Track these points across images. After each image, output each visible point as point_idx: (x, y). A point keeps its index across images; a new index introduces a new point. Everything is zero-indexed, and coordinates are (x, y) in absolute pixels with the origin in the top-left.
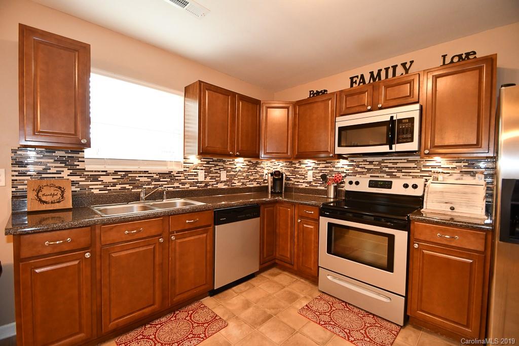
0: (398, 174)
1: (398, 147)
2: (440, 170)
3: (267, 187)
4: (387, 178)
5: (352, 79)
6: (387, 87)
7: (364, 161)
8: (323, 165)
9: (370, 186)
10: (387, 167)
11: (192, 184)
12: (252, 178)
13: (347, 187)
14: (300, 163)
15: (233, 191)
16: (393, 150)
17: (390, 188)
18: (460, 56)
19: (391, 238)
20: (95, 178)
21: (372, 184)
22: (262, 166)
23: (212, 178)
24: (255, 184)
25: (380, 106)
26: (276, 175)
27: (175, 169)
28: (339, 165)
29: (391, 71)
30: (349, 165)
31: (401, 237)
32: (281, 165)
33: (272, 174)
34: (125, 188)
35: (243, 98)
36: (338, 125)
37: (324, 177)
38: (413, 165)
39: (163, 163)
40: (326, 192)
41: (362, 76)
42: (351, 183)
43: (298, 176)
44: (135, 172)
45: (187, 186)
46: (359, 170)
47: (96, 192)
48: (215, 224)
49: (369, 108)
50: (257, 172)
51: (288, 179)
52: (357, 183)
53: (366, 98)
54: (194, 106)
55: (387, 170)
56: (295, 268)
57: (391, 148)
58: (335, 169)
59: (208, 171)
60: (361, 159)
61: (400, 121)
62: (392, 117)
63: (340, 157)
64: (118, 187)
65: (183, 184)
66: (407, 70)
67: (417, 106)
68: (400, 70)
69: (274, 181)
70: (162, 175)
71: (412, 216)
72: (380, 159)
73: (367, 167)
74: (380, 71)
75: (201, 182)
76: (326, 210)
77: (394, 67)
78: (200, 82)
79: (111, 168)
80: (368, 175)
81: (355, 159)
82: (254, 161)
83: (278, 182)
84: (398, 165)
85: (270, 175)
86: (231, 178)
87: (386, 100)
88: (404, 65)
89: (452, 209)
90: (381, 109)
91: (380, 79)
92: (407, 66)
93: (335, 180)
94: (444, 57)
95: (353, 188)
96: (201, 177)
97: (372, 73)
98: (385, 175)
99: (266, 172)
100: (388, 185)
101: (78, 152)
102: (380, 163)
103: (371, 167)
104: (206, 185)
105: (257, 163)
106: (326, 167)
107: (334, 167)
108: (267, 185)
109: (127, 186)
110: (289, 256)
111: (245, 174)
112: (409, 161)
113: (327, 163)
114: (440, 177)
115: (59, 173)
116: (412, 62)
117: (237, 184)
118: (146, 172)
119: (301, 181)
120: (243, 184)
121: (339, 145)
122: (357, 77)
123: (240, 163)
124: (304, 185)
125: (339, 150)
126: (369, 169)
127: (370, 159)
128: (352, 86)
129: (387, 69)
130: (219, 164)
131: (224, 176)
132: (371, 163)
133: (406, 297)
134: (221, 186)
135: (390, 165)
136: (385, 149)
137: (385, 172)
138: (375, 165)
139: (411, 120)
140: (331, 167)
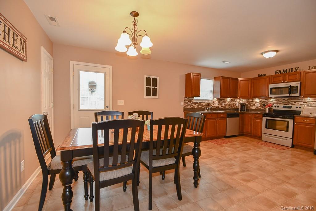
0: (294, 104)
1: (292, 95)
2: (310, 102)
3: (238, 109)
4: (290, 105)
5: (276, 71)
6: (289, 75)
8: (264, 101)
9: (283, 108)
10: (290, 101)
11: (215, 107)
12: (232, 105)
13: (274, 108)
14: (253, 100)
15: (226, 109)
16: (291, 96)
17: (291, 108)
19: (288, 122)
20: (195, 104)
21: (284, 107)
22: (236, 101)
23: (220, 105)
24: (233, 108)
25: (286, 81)
26: (243, 104)
27: (211, 102)
28: (271, 101)
29: (291, 70)
30: (275, 101)
31: (291, 122)
32: (244, 100)
33: (241, 104)
34: (200, 107)
35: (233, 79)
36: (270, 87)
37: (264, 105)
38: (300, 100)
39: (208, 100)
40: (265, 110)
41: (280, 71)
42: (275, 107)
43: (252, 105)
44: (203, 103)
45: (214, 107)
46: (279, 102)
47: (196, 107)
48: (227, 117)
49: (282, 82)
50: (234, 103)
51: (247, 106)
52: (278, 107)
53: (281, 78)
54: (219, 83)
55: (290, 102)
56: (252, 135)
57: (290, 95)
58: (269, 102)
59: (219, 103)
60: (280, 98)
61: (293, 87)
62: (290, 85)
63: (271, 98)
64: (199, 107)
65: (213, 106)
66: (296, 70)
67: (299, 82)
68: (294, 70)
69: (242, 106)
70: (208, 104)
71: (295, 116)
72: (288, 98)
73: (282, 101)
74: (287, 69)
75: (217, 106)
76: (265, 115)
77: (292, 69)
78: (221, 77)
79: (198, 102)
80: (283, 104)
81: (278, 98)
82: (233, 99)
83: (243, 107)
84: (295, 100)
85: (240, 104)
86: (226, 105)
87: (288, 80)
88: (295, 68)
89: (311, 114)
90: (286, 82)
91: (287, 72)
92: (297, 69)
93: (269, 106)
94: (309, 67)
95: (277, 108)
96: (217, 105)
97: (284, 70)
98: (289, 104)
99: (237, 103)
101: (193, 98)
102: (288, 100)
103: (284, 101)
104: (218, 107)
105: (234, 100)
106: (265, 101)
107: (268, 101)
108: (238, 108)
109: (201, 106)
110: (249, 131)
111: (230, 104)
112: (299, 99)
113: (265, 100)
114: (310, 105)
115: (190, 103)
116: (298, 68)
117: (228, 107)
118: (205, 103)
119: (254, 106)
120: (229, 107)
121: (271, 94)
122: (278, 71)
123: (228, 100)
124: (255, 108)
125: (270, 96)
127: (283, 98)
128: (276, 74)
129: (289, 69)
130: (222, 100)
131: (223, 105)
132: (284, 100)
133: (293, 139)
134: (222, 107)
135: (292, 101)
136: (288, 95)
137: (289, 103)
138: (285, 100)
139: (297, 87)
140: (267, 101)
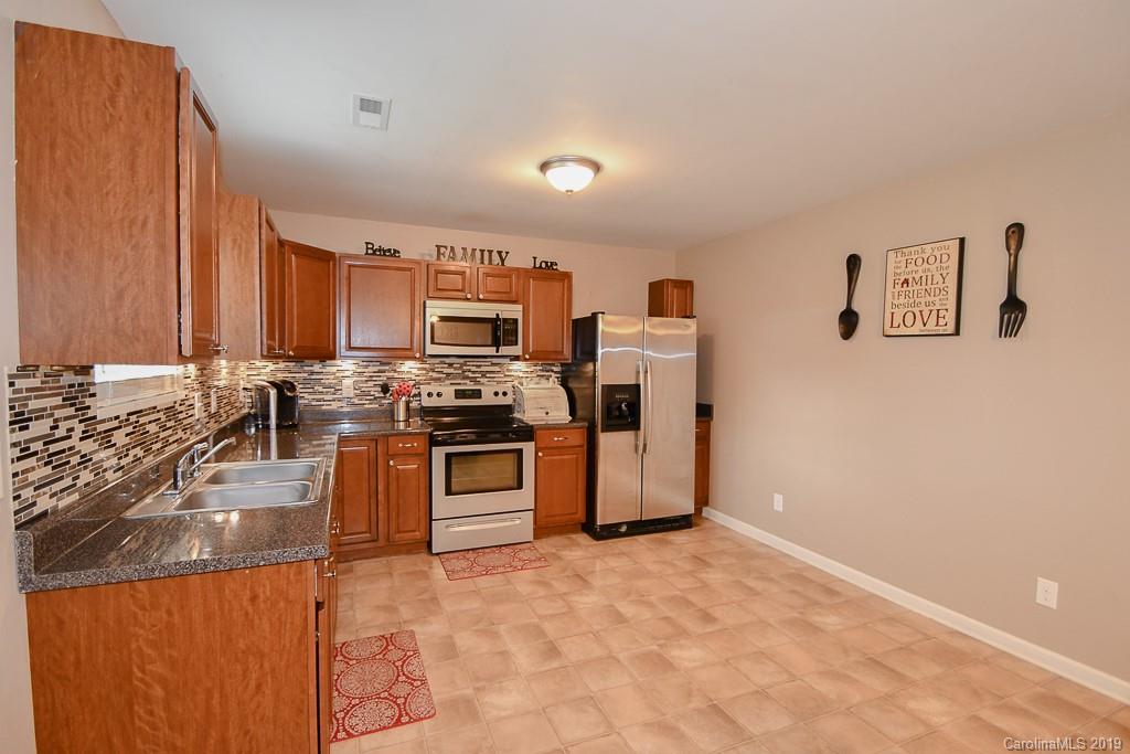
0: (482, 380)
1: (504, 350)
4: (473, 386)
5: (438, 247)
6: (485, 275)
7: (442, 363)
8: (376, 369)
9: (456, 398)
10: (469, 371)
13: (424, 401)
16: (499, 354)
17: (480, 397)
18: (546, 263)
19: (519, 452)
20: (108, 438)
23: (205, 408)
24: (235, 413)
25: (482, 297)
28: (405, 369)
29: (486, 255)
30: (419, 369)
31: (529, 447)
34: (137, 458)
38: (497, 369)
39: (161, 381)
41: (453, 249)
42: (431, 394)
46: (435, 375)
47: (111, 476)
49: (469, 296)
52: (439, 395)
55: (470, 375)
57: (497, 351)
58: (396, 375)
59: (203, 394)
60: (438, 360)
61: (505, 320)
62: (498, 315)
66: (503, 261)
67: (519, 307)
68: (496, 258)
72: (462, 361)
73: (445, 371)
74: (474, 250)
77: (482, 251)
80: (449, 382)
84: (483, 369)
86: (219, 404)
87: (488, 291)
88: (500, 253)
89: (547, 414)
90: (483, 301)
91: (475, 261)
92: (504, 255)
93: (401, 393)
94: (535, 258)
95: (436, 402)
97: (464, 249)
98: (468, 382)
100: (477, 394)
102: (462, 365)
103: (452, 371)
106: (380, 372)
107: (395, 371)
111: (228, 393)
112: (493, 364)
113: (383, 364)
116: (507, 253)
119: (328, 397)
120: (227, 415)
121: (433, 342)
122: (446, 247)
124: (336, 405)
126: (448, 375)
128: (438, 258)
132: (451, 365)
133: (535, 510)
135: (474, 369)
137: (468, 378)
138: (455, 369)
139: (516, 321)
140: (389, 371)
